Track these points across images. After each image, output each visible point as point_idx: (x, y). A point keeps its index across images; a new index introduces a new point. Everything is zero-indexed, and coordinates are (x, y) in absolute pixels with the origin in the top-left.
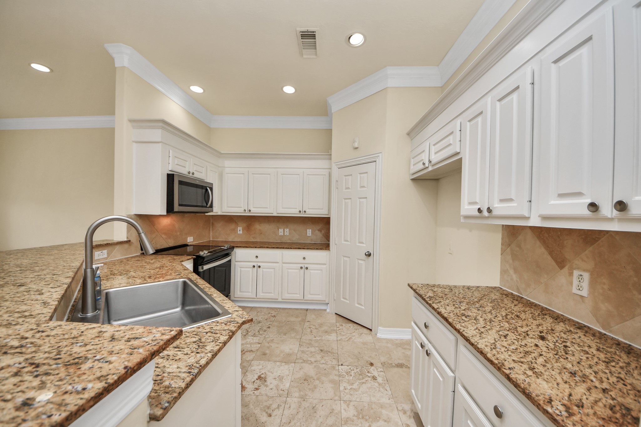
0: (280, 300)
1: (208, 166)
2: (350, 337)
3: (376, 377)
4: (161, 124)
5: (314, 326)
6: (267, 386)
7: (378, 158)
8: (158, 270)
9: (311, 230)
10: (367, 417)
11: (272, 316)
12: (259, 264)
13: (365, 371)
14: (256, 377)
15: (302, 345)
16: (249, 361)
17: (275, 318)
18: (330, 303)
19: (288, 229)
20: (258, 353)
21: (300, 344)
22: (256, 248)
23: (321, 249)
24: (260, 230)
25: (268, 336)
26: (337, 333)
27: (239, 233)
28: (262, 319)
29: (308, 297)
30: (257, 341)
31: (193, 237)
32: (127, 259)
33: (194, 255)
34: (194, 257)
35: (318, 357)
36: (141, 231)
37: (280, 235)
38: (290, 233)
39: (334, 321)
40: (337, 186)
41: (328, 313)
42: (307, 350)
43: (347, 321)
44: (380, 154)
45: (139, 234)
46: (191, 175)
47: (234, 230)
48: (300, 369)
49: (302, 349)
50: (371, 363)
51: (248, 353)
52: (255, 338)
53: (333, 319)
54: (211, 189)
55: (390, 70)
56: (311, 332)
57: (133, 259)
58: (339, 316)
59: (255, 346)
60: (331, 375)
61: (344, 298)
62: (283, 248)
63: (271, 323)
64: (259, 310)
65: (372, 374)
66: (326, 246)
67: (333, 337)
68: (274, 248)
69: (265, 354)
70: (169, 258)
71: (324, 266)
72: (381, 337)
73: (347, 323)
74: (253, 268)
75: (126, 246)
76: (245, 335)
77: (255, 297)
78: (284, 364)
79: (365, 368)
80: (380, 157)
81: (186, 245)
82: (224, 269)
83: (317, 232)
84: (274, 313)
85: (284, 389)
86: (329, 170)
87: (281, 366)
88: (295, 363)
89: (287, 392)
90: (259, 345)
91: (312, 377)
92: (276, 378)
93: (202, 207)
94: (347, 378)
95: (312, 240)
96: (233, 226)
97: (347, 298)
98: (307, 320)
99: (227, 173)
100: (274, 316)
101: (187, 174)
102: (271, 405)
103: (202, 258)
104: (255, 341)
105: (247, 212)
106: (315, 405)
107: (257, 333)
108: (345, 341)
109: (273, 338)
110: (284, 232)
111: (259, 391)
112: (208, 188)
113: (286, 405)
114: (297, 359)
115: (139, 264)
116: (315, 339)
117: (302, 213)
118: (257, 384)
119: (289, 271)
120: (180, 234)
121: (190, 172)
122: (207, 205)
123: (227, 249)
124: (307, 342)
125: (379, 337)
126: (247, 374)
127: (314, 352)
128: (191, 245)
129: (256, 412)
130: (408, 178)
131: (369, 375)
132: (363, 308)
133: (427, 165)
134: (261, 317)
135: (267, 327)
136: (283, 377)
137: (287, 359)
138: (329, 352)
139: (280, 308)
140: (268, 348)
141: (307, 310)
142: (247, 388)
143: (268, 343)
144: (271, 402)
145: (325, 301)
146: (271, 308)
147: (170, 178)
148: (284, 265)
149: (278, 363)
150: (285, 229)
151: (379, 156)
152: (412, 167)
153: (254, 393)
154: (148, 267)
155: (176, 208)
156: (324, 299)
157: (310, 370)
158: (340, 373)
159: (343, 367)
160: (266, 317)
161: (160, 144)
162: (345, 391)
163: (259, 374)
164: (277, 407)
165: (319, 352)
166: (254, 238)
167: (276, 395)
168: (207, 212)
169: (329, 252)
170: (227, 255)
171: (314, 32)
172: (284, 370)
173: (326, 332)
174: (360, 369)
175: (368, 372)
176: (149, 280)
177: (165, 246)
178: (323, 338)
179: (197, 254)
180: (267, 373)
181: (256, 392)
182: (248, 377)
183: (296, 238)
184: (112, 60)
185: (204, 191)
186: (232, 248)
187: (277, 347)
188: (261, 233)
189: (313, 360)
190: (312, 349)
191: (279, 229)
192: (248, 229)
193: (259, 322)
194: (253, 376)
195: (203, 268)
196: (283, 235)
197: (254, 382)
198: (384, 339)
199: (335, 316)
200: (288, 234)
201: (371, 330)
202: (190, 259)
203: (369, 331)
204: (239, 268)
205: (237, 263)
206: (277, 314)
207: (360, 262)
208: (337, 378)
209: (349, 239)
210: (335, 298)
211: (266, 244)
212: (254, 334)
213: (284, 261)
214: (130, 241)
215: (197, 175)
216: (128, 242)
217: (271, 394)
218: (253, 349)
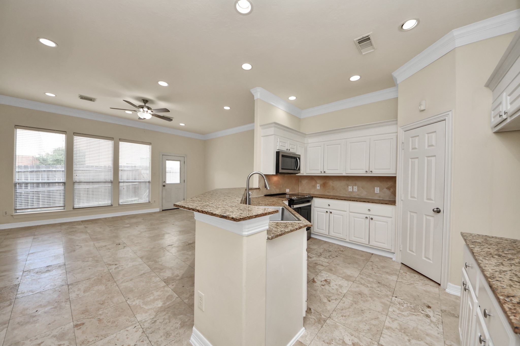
0: (348, 240)
1: (298, 144)
2: (412, 283)
3: (430, 316)
4: (274, 125)
5: (376, 266)
6: (330, 286)
7: (447, 116)
8: (271, 202)
9: (378, 188)
10: (409, 334)
11: (341, 251)
12: (331, 211)
13: (420, 308)
14: (323, 279)
15: (361, 274)
16: (320, 270)
17: (342, 252)
18: (396, 252)
19: (356, 187)
20: (327, 268)
21: (360, 273)
22: (328, 199)
23: (386, 204)
24: (333, 187)
25: (335, 261)
26: (398, 276)
27: (317, 188)
28: (332, 250)
29: (373, 243)
30: (327, 261)
31: (289, 189)
32: (259, 197)
33: (289, 198)
34: (289, 199)
35: (375, 286)
36: (265, 179)
37: (349, 191)
38: (358, 190)
39: (399, 268)
40: (403, 147)
41: (394, 261)
42: (366, 278)
43: (413, 271)
44: (450, 113)
45: (264, 180)
46: (288, 151)
47: (314, 186)
48: (357, 287)
49: (361, 276)
50: (429, 306)
51: (320, 266)
52: (325, 259)
53: (399, 267)
54: (299, 159)
55: (456, 32)
56: (373, 269)
57: (261, 197)
58: (405, 266)
59: (325, 263)
60: (383, 299)
61: (410, 250)
62: (350, 200)
63: (338, 254)
64: (331, 244)
65: (426, 313)
66: (393, 202)
67: (394, 278)
68: (342, 200)
69: (331, 270)
70: (277, 198)
71: (390, 219)
72: (450, 292)
73: (413, 273)
74: (327, 213)
75: (258, 190)
76: (319, 256)
77: (328, 235)
78: (345, 280)
79: (420, 307)
80: (450, 114)
81: (285, 194)
82: (307, 211)
83: (385, 189)
84: (342, 249)
85: (342, 292)
86: (396, 134)
87: (342, 280)
88: (353, 282)
89: (344, 295)
90: (328, 264)
91: (365, 294)
92: (337, 285)
93: (294, 170)
94: (399, 306)
95: (380, 197)
96: (313, 183)
97: (414, 250)
98: (370, 260)
99: (310, 147)
100: (342, 251)
101: (286, 150)
102: (331, 296)
103: (293, 200)
104: (325, 261)
105: (322, 173)
106: (363, 309)
107: (328, 257)
108: (405, 284)
109: (338, 263)
110: (353, 189)
111: (324, 287)
112: (297, 158)
113: (341, 301)
114: (355, 280)
115: (263, 199)
116: (375, 274)
117: (368, 173)
118: (323, 283)
119: (355, 219)
120: (282, 187)
121: (287, 149)
122: (297, 169)
123: (308, 197)
124: (367, 273)
125: (448, 292)
126: (318, 275)
127: (371, 281)
128: (288, 194)
129: (321, 296)
130: (490, 132)
131: (423, 312)
132: (431, 262)
133: (504, 117)
134: (332, 249)
135: (336, 256)
136: (342, 286)
137: (348, 278)
138: (386, 286)
139: (348, 247)
140: (335, 267)
141: (372, 254)
142: (317, 282)
143: (335, 265)
144: (331, 295)
145: (391, 250)
146: (340, 246)
147: (278, 153)
148: (351, 214)
149: (340, 278)
150: (354, 187)
151: (448, 114)
152: (493, 120)
153: (321, 286)
154: (267, 201)
155: (281, 171)
156: (390, 248)
157: (366, 291)
158: (392, 301)
159: (396, 299)
160: (336, 250)
161: (273, 135)
162: (393, 312)
163: (326, 279)
164: (335, 299)
165: (376, 283)
166: (328, 192)
167: (336, 293)
168: (297, 173)
169: (395, 206)
170: (309, 201)
171: (368, 36)
172: (344, 283)
173: (387, 273)
174: (414, 305)
175: (423, 310)
176: (267, 205)
177: (275, 193)
178: (383, 276)
179: (291, 198)
180: (331, 280)
181: (322, 286)
182: (318, 277)
183: (364, 194)
184: (253, 96)
185: (295, 160)
186: (312, 197)
187: (341, 269)
188: (334, 189)
189: (369, 285)
190: (371, 280)
191: (348, 187)
192: (324, 185)
193: (330, 252)
194: (321, 278)
195: (293, 207)
196: (352, 191)
197: (322, 281)
198: (453, 295)
199: (400, 265)
200: (356, 191)
201: (439, 285)
202: (287, 200)
203: (436, 285)
204: (317, 212)
205: (315, 208)
206: (345, 250)
207: (428, 217)
208: (388, 303)
209: (416, 196)
210: (401, 249)
211: (336, 197)
212: (325, 257)
213: (351, 211)
214: (260, 188)
215: (292, 151)
216: (259, 188)
217: (333, 291)
218: (323, 265)
